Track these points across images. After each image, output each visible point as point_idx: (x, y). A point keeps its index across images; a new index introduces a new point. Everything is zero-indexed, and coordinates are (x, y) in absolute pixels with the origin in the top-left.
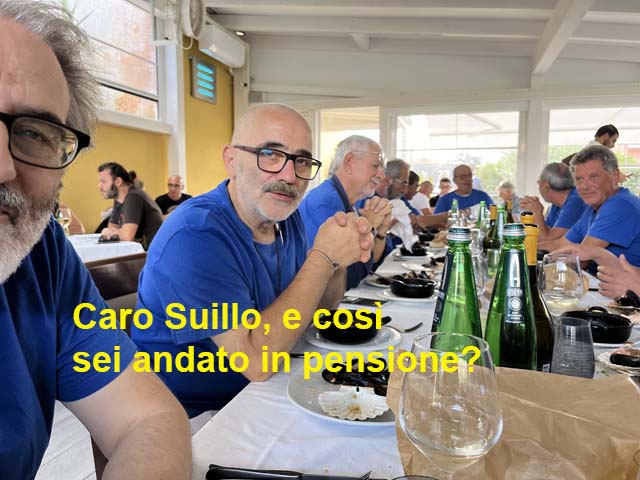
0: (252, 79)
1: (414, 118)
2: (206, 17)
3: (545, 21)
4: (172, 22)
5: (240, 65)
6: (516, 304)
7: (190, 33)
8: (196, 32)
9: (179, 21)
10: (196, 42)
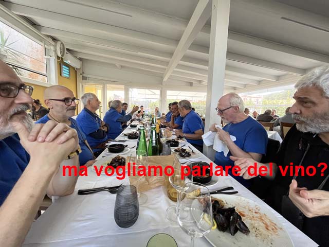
0: (83, 73)
1: (134, 89)
2: (66, 51)
3: (165, 69)
4: (52, 51)
5: (79, 68)
6: (154, 142)
7: (60, 56)
8: (62, 55)
9: (55, 51)
10: (62, 59)
